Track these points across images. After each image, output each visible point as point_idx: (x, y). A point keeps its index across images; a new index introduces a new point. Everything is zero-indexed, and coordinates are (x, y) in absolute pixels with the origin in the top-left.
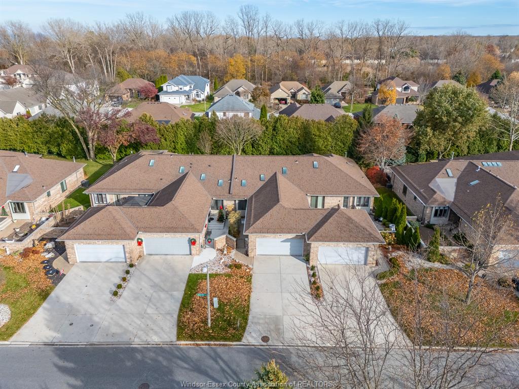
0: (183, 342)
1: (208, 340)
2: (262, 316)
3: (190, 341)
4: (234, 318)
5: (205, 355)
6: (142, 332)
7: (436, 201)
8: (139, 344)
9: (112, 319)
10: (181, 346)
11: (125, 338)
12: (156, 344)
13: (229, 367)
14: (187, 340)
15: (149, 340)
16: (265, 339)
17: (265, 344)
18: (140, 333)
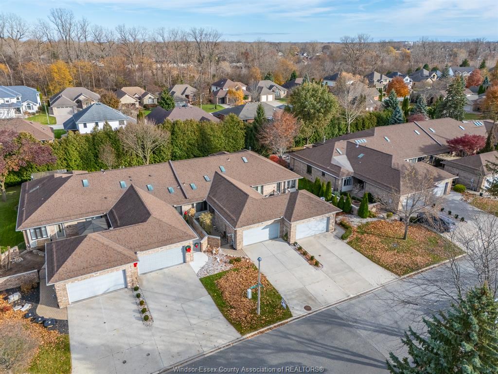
0: (248, 335)
1: (267, 325)
2: (291, 292)
3: (253, 331)
4: (272, 301)
5: (276, 337)
6: (205, 341)
7: (343, 174)
8: (211, 352)
9: (163, 341)
10: (249, 339)
11: (193, 352)
12: (227, 346)
13: (303, 338)
14: (250, 332)
15: (217, 345)
16: (308, 308)
17: (310, 312)
18: (203, 343)
